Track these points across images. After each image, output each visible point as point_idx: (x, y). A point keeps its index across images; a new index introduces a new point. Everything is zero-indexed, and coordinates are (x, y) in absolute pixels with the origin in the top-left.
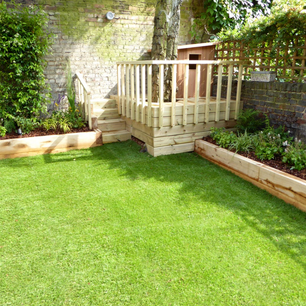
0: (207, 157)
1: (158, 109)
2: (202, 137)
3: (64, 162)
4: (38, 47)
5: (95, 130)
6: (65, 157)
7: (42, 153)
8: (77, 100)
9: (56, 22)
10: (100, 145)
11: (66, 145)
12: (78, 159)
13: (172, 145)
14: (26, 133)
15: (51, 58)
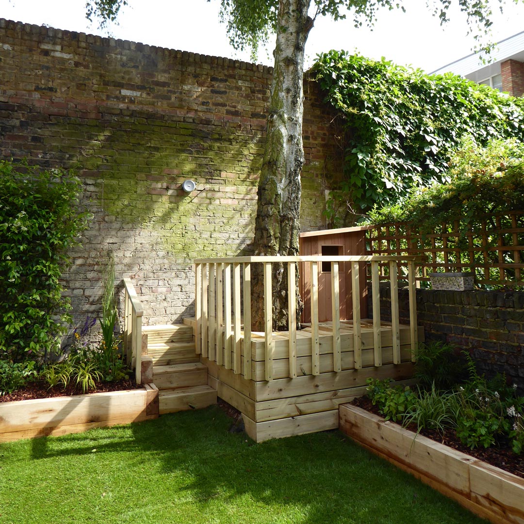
0: (363, 440)
1: (264, 345)
2: (352, 399)
3: (70, 457)
4: (57, 234)
5: (146, 386)
6: (76, 445)
7: (31, 435)
8: (121, 327)
9: (96, 195)
10: (153, 417)
11: (84, 418)
12: (101, 449)
13: (293, 417)
14: (7, 393)
15: (80, 252)
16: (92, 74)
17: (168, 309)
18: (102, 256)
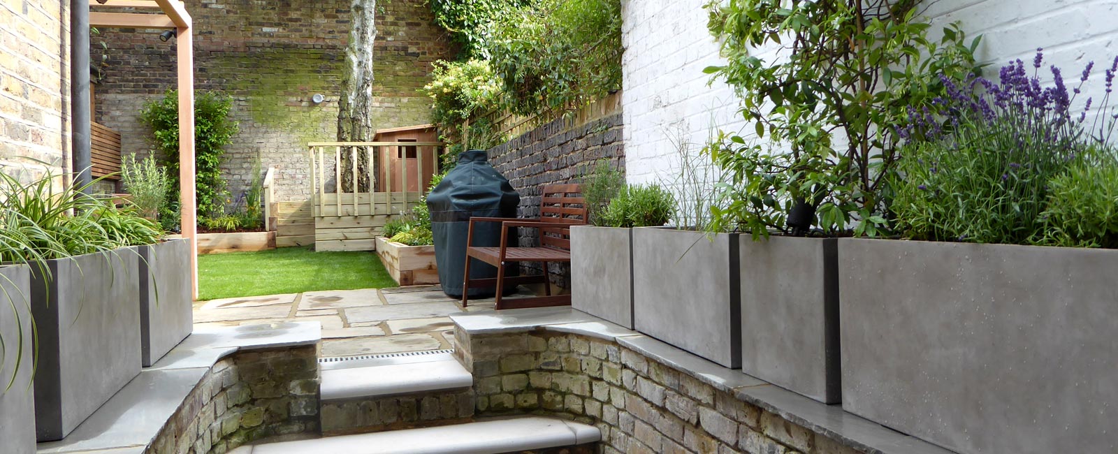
1: (319, 196)
9: (247, 108)
10: (272, 248)
11: (227, 246)
13: (341, 240)
15: (237, 149)
16: (240, 18)
17: (304, 190)
18: (252, 152)
